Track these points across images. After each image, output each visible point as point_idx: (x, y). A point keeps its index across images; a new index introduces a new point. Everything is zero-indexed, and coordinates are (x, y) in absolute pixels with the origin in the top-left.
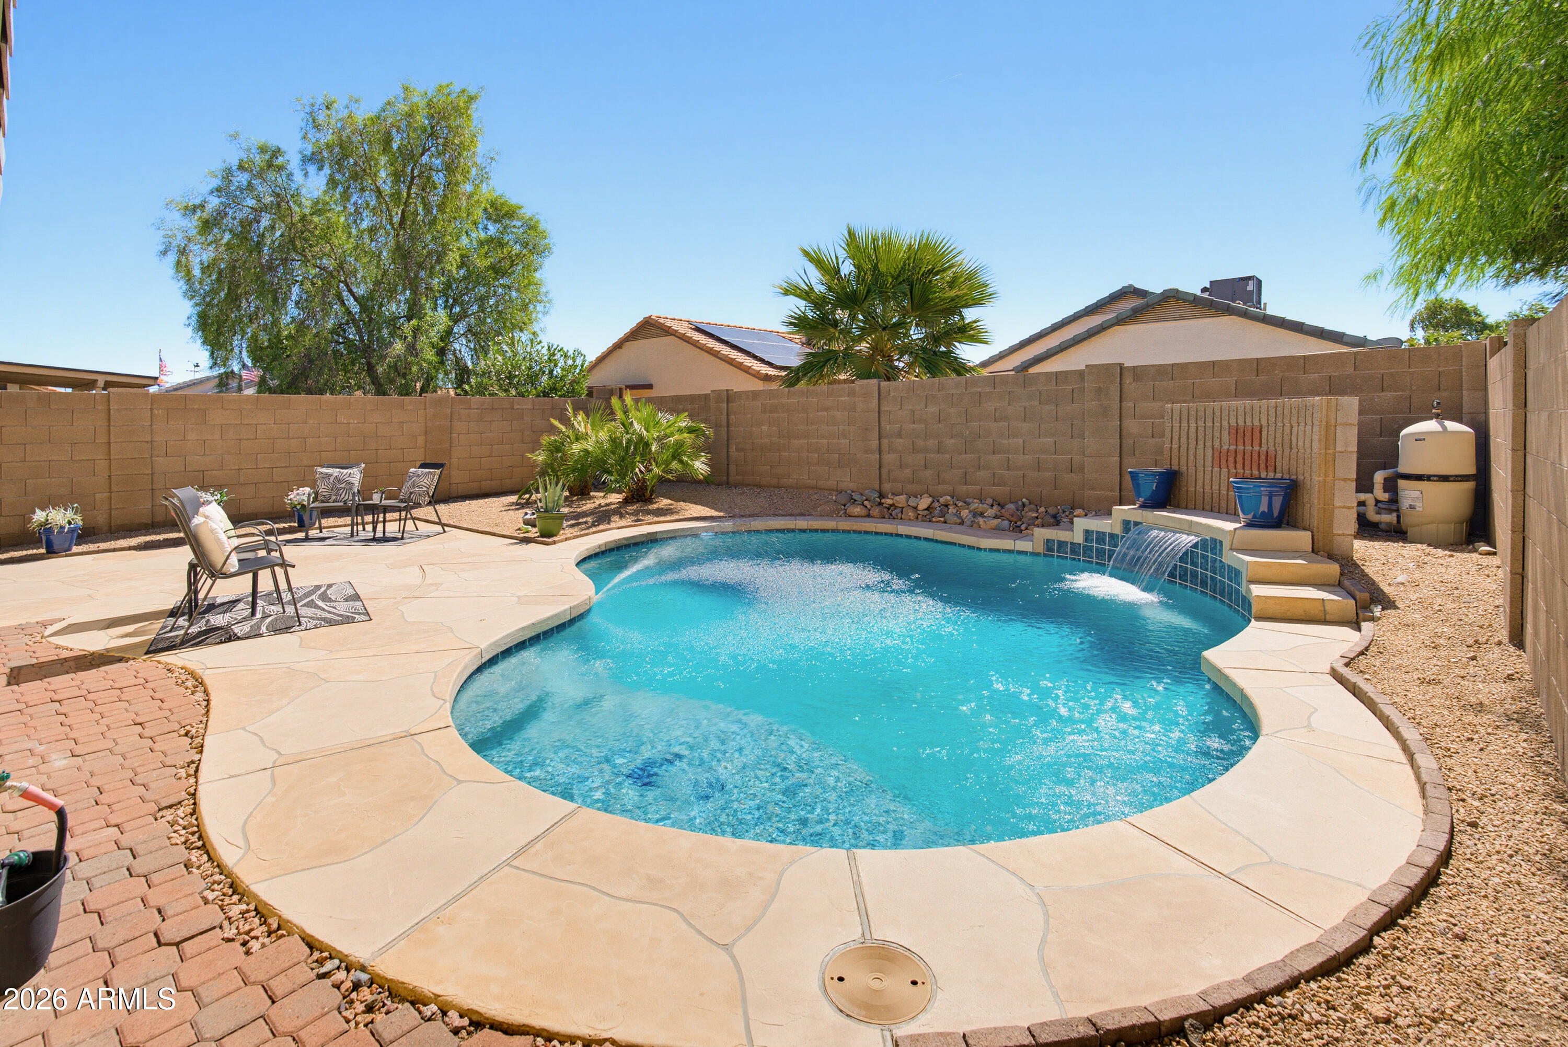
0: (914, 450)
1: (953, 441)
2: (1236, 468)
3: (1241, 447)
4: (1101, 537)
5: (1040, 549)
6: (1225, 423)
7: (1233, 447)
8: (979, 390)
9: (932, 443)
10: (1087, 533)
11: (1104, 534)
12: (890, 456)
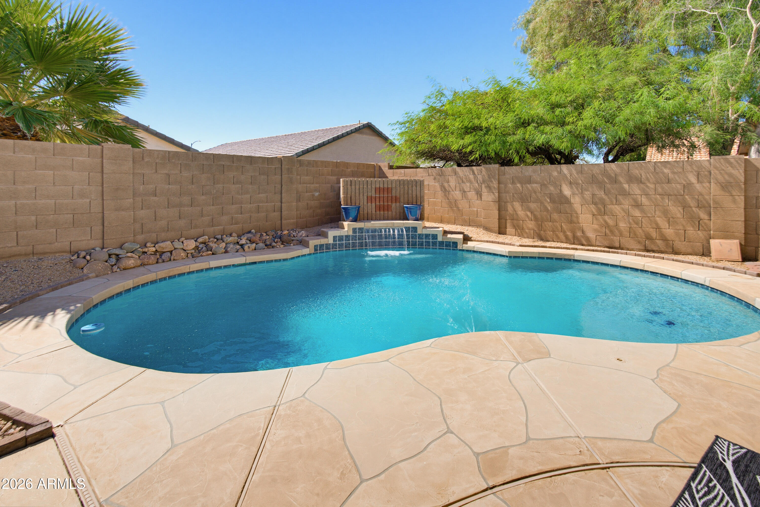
0: (169, 205)
1: (204, 197)
2: (380, 203)
3: (382, 195)
4: (341, 238)
5: (313, 251)
6: (374, 186)
7: (378, 195)
8: (223, 163)
9: (186, 199)
10: (335, 237)
11: (342, 236)
12: (143, 212)
